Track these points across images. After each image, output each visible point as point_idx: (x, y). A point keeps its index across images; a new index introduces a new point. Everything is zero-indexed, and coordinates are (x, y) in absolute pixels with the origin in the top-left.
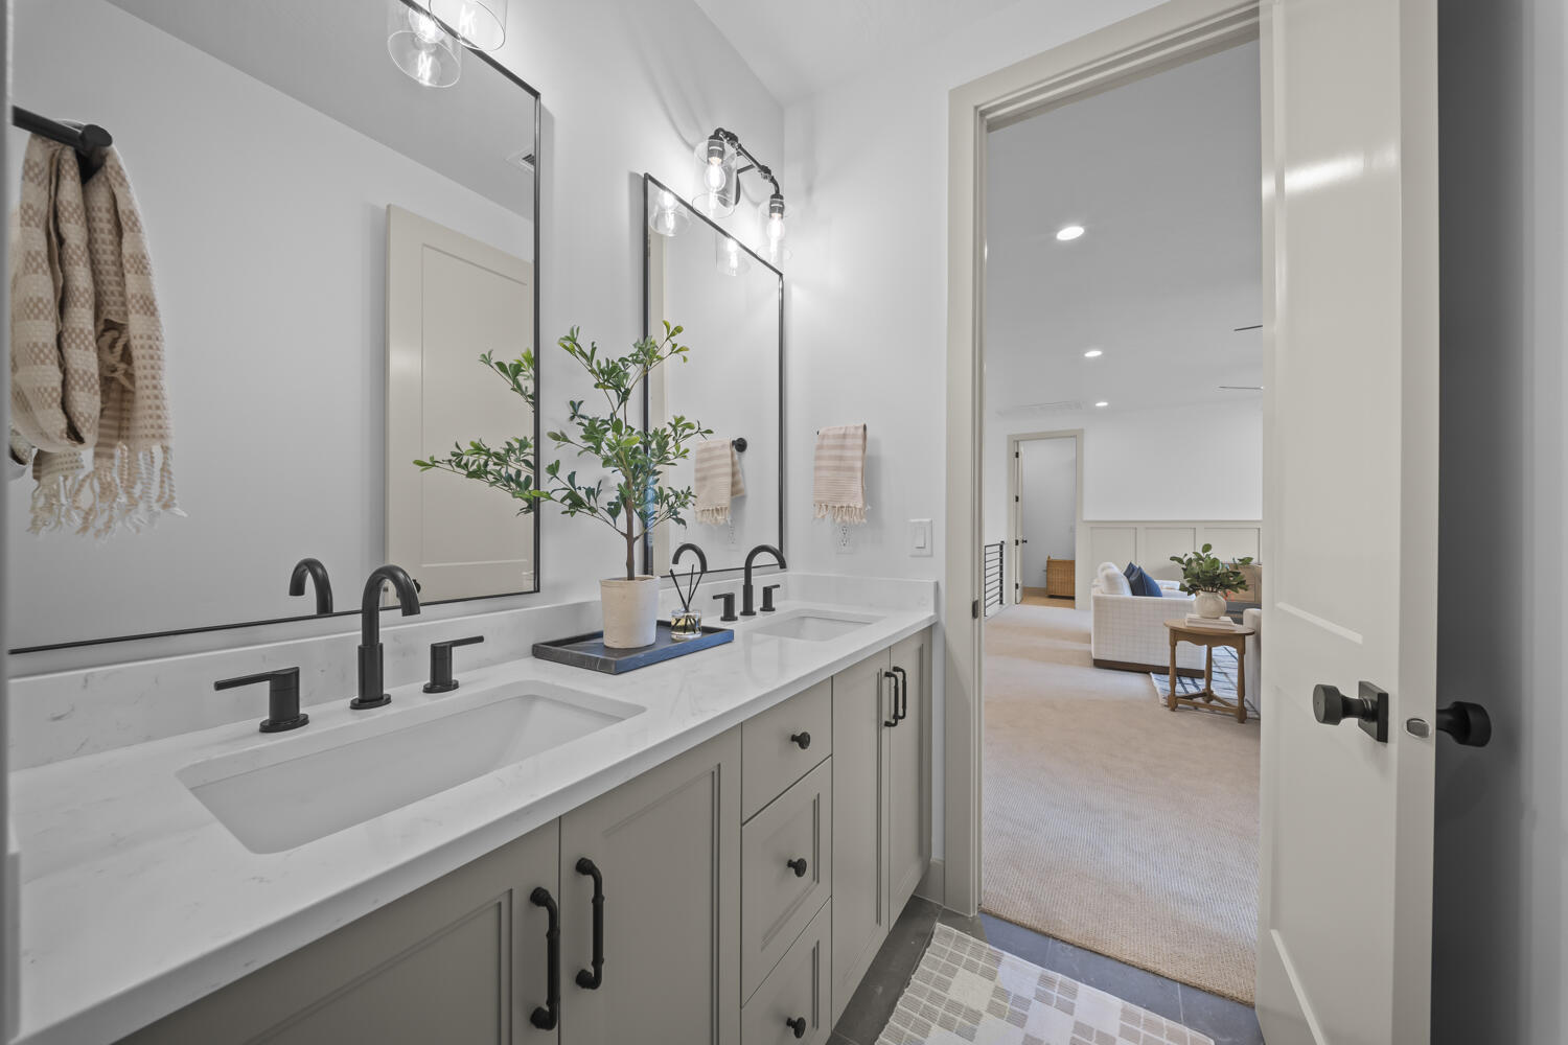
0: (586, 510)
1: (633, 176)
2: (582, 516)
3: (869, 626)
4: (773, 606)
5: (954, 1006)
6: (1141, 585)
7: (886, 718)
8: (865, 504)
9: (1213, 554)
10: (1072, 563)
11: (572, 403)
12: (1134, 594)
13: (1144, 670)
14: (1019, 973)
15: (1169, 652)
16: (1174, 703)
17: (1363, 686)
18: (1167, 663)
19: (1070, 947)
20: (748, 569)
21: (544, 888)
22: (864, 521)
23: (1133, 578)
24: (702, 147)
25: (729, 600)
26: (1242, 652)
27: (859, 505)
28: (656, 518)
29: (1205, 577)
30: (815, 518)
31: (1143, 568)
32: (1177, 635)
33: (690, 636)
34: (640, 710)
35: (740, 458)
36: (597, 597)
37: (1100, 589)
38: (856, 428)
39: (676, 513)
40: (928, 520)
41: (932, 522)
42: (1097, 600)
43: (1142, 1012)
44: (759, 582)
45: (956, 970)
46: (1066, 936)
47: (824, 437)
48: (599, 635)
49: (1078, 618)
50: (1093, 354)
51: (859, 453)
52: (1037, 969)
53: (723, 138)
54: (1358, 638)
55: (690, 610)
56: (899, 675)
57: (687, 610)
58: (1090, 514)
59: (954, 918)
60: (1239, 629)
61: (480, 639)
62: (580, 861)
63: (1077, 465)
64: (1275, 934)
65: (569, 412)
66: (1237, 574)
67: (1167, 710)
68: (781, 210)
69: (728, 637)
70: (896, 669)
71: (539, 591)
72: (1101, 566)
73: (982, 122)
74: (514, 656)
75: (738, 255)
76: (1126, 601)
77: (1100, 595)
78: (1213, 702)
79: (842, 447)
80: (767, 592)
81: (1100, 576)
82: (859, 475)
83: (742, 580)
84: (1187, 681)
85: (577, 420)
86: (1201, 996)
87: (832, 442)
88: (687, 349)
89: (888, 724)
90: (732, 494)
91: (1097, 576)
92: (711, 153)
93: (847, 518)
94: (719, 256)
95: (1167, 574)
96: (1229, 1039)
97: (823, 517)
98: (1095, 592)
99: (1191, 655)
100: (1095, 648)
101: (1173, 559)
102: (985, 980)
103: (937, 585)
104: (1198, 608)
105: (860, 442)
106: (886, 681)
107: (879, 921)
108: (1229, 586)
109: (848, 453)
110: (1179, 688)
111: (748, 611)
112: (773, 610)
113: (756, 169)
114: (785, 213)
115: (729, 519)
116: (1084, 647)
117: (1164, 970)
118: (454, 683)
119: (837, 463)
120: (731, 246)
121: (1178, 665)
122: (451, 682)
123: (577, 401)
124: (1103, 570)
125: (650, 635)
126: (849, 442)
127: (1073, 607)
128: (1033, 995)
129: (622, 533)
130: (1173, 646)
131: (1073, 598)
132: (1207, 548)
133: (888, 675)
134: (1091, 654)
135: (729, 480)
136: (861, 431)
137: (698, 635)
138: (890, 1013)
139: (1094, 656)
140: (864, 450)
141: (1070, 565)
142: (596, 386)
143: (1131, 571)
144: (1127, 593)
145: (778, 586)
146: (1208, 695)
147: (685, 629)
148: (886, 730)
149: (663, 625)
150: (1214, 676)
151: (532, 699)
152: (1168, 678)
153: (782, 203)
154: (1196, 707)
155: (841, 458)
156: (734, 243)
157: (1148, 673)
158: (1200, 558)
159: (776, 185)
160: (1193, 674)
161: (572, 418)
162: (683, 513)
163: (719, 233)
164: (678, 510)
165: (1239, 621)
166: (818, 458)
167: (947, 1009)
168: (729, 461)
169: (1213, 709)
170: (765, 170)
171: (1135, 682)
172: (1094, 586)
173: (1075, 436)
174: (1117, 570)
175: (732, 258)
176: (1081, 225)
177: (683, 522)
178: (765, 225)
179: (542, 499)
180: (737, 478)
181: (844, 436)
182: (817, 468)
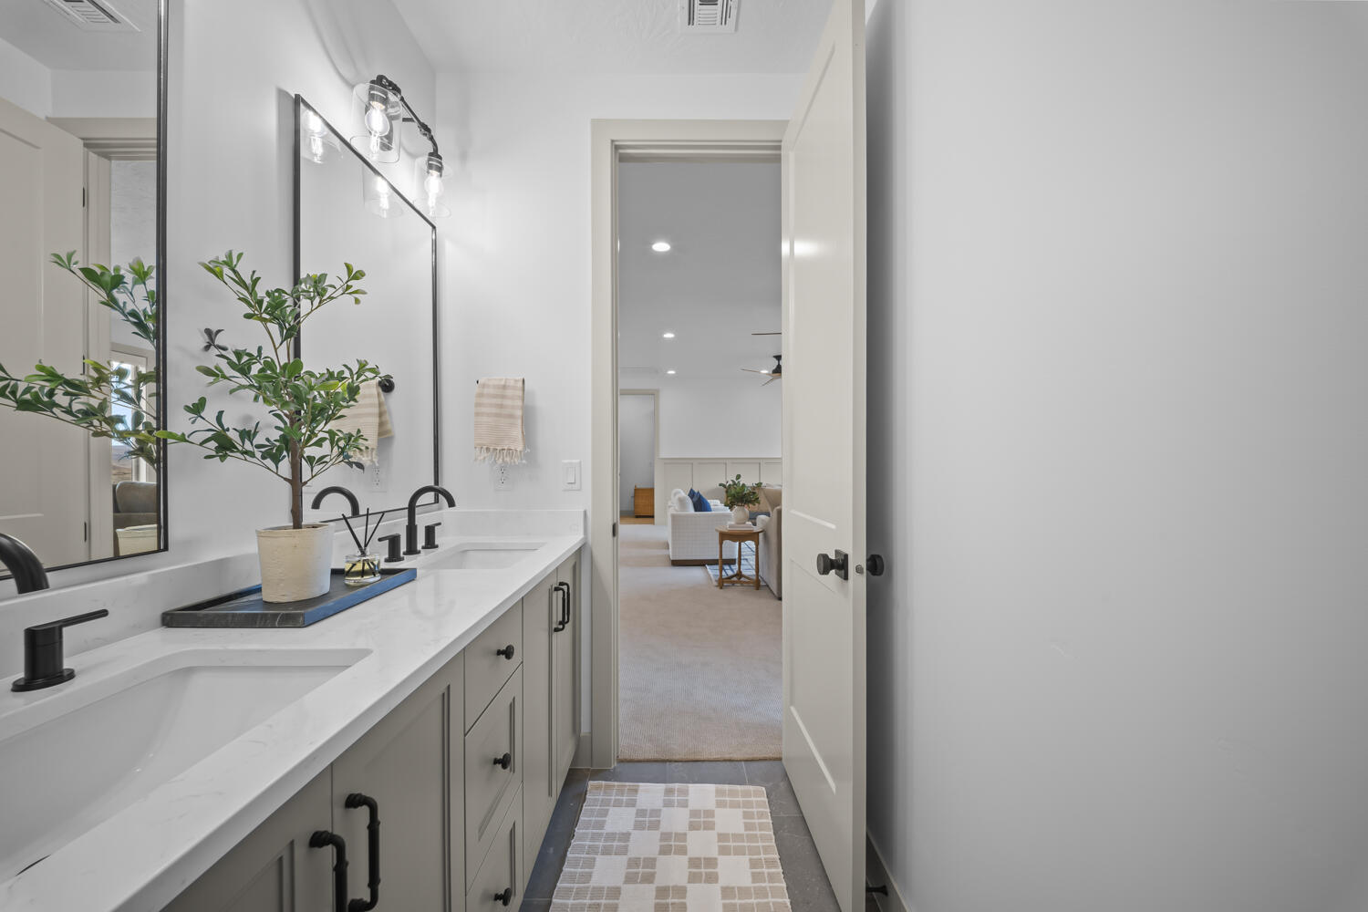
0: (238, 455)
1: (282, 94)
2: (233, 463)
3: (536, 552)
4: (436, 543)
5: (611, 837)
6: (700, 504)
7: (554, 626)
8: (525, 448)
9: (742, 481)
10: (652, 490)
11: (208, 332)
12: (696, 511)
13: (701, 563)
14: (651, 794)
15: (718, 549)
16: (722, 583)
17: (837, 552)
18: (718, 557)
19: (680, 764)
20: (411, 509)
21: (323, 830)
22: (524, 461)
23: (695, 499)
24: (362, 89)
25: (394, 541)
26: (757, 545)
27: (520, 448)
28: (327, 462)
29: (738, 496)
30: (476, 460)
31: (701, 493)
32: (724, 536)
33: (369, 579)
34: (364, 653)
35: (386, 399)
36: (252, 548)
37: (674, 508)
38: (516, 381)
39: (348, 457)
40: (577, 461)
41: (580, 463)
42: (674, 517)
43: (727, 787)
44: (422, 521)
45: (607, 810)
46: (677, 757)
47: (484, 386)
48: (258, 590)
49: (660, 531)
50: (669, 335)
51: (519, 403)
52: (662, 787)
53: (384, 86)
54: (833, 527)
55: (368, 553)
56: (565, 587)
57: (363, 553)
58: (665, 452)
59: (599, 774)
60: (756, 529)
61: (103, 613)
62: (348, 798)
63: (655, 415)
64: (792, 708)
65: (203, 341)
66: (754, 493)
67: (718, 589)
68: (440, 169)
69: (411, 575)
70: (561, 584)
71: (166, 548)
72: (674, 491)
73: (615, 153)
74: (138, 628)
75: (389, 197)
76: (691, 516)
77: (675, 513)
78: (742, 579)
79: (503, 397)
80: (430, 531)
81: (671, 500)
82: (519, 422)
83: (405, 521)
84: (726, 567)
85: (214, 351)
86: (755, 765)
87: (491, 391)
88: (364, 293)
89: (557, 630)
90: (380, 434)
91: (670, 499)
92: (372, 97)
93: (508, 459)
94: (368, 194)
95: (715, 496)
96: (771, 784)
97: (485, 458)
98: (671, 511)
99: (731, 549)
100: (673, 552)
101: (720, 485)
102: (630, 808)
103: (585, 512)
104: (733, 518)
105: (520, 393)
106: (555, 594)
107: (550, 794)
108: (750, 502)
109: (508, 402)
110: (724, 573)
111: (412, 550)
112: (437, 547)
113: (415, 125)
114: (443, 172)
115: (375, 460)
116: (664, 552)
117: (736, 756)
118: (66, 673)
119: (497, 411)
120: (381, 186)
121: (724, 557)
122: (62, 672)
123: (214, 330)
124: (675, 494)
125: (325, 584)
126: (509, 392)
127: (653, 523)
128: (662, 805)
129: (285, 479)
130: (721, 544)
131: (653, 517)
132: (738, 477)
133: (557, 589)
134: (669, 556)
135: (376, 420)
136: (520, 384)
137: (378, 577)
138: (562, 864)
139: (672, 558)
140: (523, 400)
141: (650, 492)
142: (248, 316)
143: (692, 494)
144: (691, 510)
145: (439, 524)
146: (739, 575)
147: (363, 573)
148: (555, 634)
149: (337, 573)
150: (742, 562)
151: (190, 671)
152: (717, 567)
153: (441, 163)
154: (733, 583)
155: (501, 406)
156: (385, 183)
157: (704, 565)
158: (735, 484)
159: (435, 144)
160: (730, 562)
161: (207, 348)
162: (356, 456)
163: (366, 167)
164: (351, 453)
165: (755, 524)
166: (478, 405)
167: (606, 841)
168: (376, 401)
169: (742, 583)
170: (425, 129)
171: (696, 574)
172: (670, 507)
173: (653, 394)
174: (684, 494)
175: (382, 199)
176: (669, 243)
177: (360, 466)
178: (423, 179)
179: (169, 441)
180: (383, 419)
181: (504, 387)
182: (477, 414)
